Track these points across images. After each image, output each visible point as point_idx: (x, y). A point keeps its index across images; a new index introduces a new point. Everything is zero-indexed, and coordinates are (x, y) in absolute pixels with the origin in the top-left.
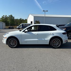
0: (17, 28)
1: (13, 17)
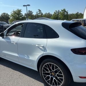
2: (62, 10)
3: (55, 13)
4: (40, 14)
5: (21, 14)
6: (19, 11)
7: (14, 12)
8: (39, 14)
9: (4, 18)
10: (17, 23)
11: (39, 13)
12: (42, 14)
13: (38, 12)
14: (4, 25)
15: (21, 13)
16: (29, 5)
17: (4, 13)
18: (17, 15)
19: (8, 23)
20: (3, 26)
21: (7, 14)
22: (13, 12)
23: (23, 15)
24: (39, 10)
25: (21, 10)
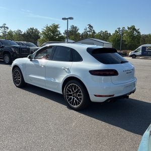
0: (130, 54)
1: (135, 30)
2: (129, 28)
3: (116, 31)
4: (91, 33)
5: (57, 31)
6: (56, 27)
7: (47, 27)
8: (89, 33)
9: (31, 36)
10: (48, 45)
11: (89, 31)
12: (94, 32)
13: (88, 29)
14: (31, 48)
15: (58, 29)
16: (71, 18)
17: (31, 28)
18: (52, 34)
19: (36, 44)
20: (29, 49)
21: (36, 30)
22: (45, 29)
23: (60, 34)
24: (90, 26)
25: (57, 26)
